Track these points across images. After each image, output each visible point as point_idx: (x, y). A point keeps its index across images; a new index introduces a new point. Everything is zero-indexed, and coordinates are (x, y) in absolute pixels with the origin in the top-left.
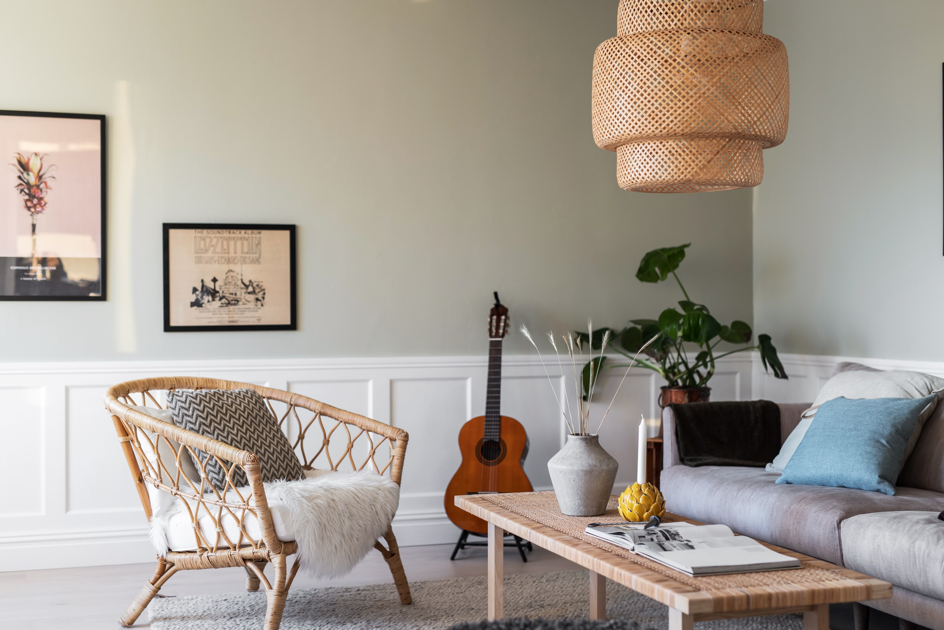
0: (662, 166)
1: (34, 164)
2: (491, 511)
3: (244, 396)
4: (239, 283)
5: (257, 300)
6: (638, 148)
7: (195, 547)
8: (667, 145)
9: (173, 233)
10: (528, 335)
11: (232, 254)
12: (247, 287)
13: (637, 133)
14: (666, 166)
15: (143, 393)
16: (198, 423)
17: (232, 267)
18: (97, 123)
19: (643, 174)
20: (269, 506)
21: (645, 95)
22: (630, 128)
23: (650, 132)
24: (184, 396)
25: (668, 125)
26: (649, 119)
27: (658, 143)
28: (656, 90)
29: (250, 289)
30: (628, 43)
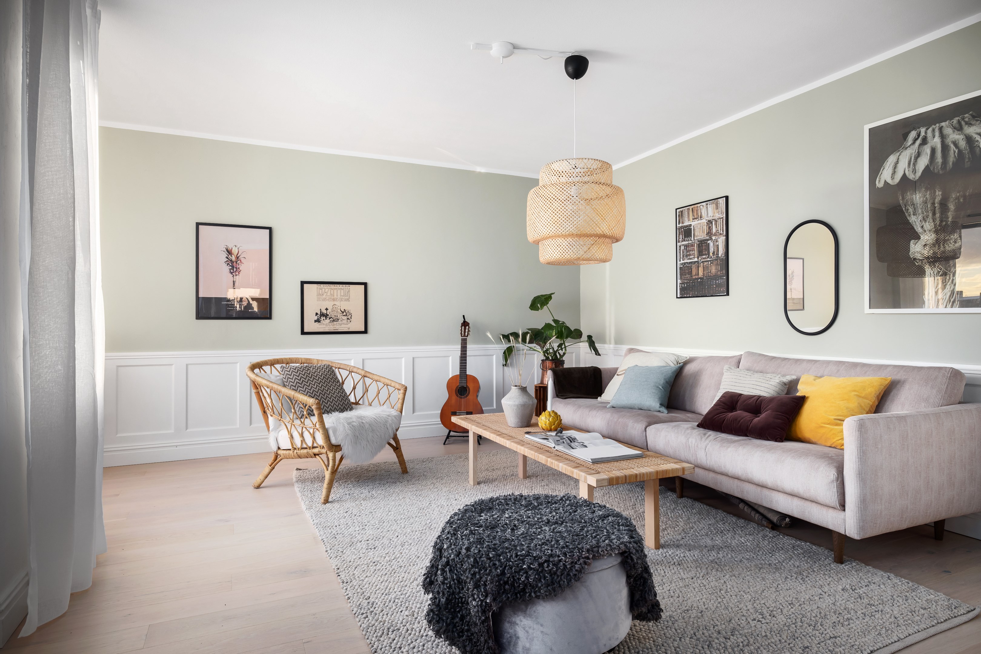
0: (565, 251)
1: (235, 251)
2: (473, 425)
3: (322, 368)
4: (339, 311)
5: (348, 319)
6: (552, 242)
7: (290, 447)
8: (568, 240)
9: (306, 286)
10: (490, 336)
11: (335, 297)
12: (343, 312)
13: (553, 234)
14: (567, 251)
15: (271, 366)
16: (295, 382)
17: (335, 303)
18: (267, 231)
19: (555, 255)
20: (326, 427)
21: (558, 214)
22: (549, 231)
23: (560, 233)
24: (289, 368)
25: (569, 229)
26: (560, 226)
27: (563, 239)
28: (563, 212)
29: (345, 314)
30: (548, 188)
